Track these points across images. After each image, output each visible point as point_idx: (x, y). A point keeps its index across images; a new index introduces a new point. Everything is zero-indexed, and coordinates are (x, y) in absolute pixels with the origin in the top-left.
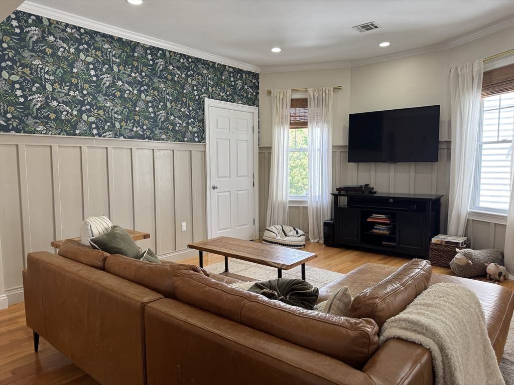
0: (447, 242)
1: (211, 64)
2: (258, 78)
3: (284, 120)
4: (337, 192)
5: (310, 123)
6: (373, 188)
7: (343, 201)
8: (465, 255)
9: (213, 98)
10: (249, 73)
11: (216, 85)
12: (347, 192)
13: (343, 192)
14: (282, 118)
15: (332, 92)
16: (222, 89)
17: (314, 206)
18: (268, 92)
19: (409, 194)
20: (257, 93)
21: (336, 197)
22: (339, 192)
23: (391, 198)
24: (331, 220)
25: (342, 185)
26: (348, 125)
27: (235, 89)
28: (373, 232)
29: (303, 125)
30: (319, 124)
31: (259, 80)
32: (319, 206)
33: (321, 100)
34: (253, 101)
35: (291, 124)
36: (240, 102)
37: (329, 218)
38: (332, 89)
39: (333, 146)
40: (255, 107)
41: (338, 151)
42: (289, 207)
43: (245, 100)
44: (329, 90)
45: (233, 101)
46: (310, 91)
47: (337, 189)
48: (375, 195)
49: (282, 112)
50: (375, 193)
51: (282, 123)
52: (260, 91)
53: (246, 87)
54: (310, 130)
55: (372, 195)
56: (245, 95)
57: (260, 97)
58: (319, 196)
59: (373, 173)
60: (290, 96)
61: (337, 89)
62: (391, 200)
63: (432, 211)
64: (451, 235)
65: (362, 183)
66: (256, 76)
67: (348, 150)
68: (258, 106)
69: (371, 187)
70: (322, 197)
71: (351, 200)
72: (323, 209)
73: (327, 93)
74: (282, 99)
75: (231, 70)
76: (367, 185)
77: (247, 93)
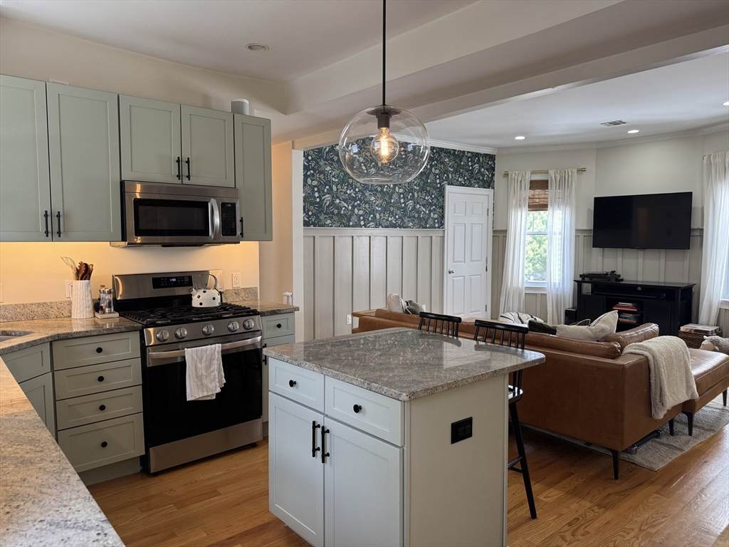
0: (696, 331)
1: (452, 152)
2: (495, 160)
3: (522, 201)
4: (580, 279)
5: (551, 205)
6: (619, 276)
7: (587, 288)
8: (712, 341)
9: (452, 184)
10: (486, 155)
11: (456, 171)
12: (591, 279)
13: (586, 279)
14: (520, 201)
15: (576, 174)
16: (461, 175)
17: (554, 292)
18: (505, 174)
19: (659, 282)
20: (493, 175)
21: (579, 284)
22: (583, 279)
23: (640, 286)
24: (573, 308)
25: (586, 272)
26: (593, 209)
27: (472, 173)
29: (544, 207)
30: (561, 207)
31: (496, 161)
32: (559, 293)
33: (564, 182)
34: (488, 184)
35: (529, 206)
36: (477, 185)
37: (571, 306)
38: (575, 171)
39: (576, 230)
40: (490, 189)
41: (581, 236)
42: (526, 294)
43: (481, 183)
44: (572, 172)
45: (470, 185)
46: (552, 173)
47: (581, 276)
48: (621, 282)
49: (520, 195)
50: (622, 280)
51: (520, 206)
52: (496, 173)
53: (483, 170)
54: (551, 213)
55: (618, 282)
56: (481, 178)
57: (495, 178)
58: (559, 284)
59: (620, 259)
60: (529, 177)
61: (581, 171)
62: (639, 289)
63: (681, 300)
64: (702, 324)
65: (608, 269)
66: (492, 157)
67: (592, 234)
68: (493, 188)
69: (618, 274)
70: (563, 283)
71: (595, 287)
72: (564, 297)
73: (570, 174)
74: (521, 181)
75: (469, 155)
76: (613, 272)
77: (483, 175)
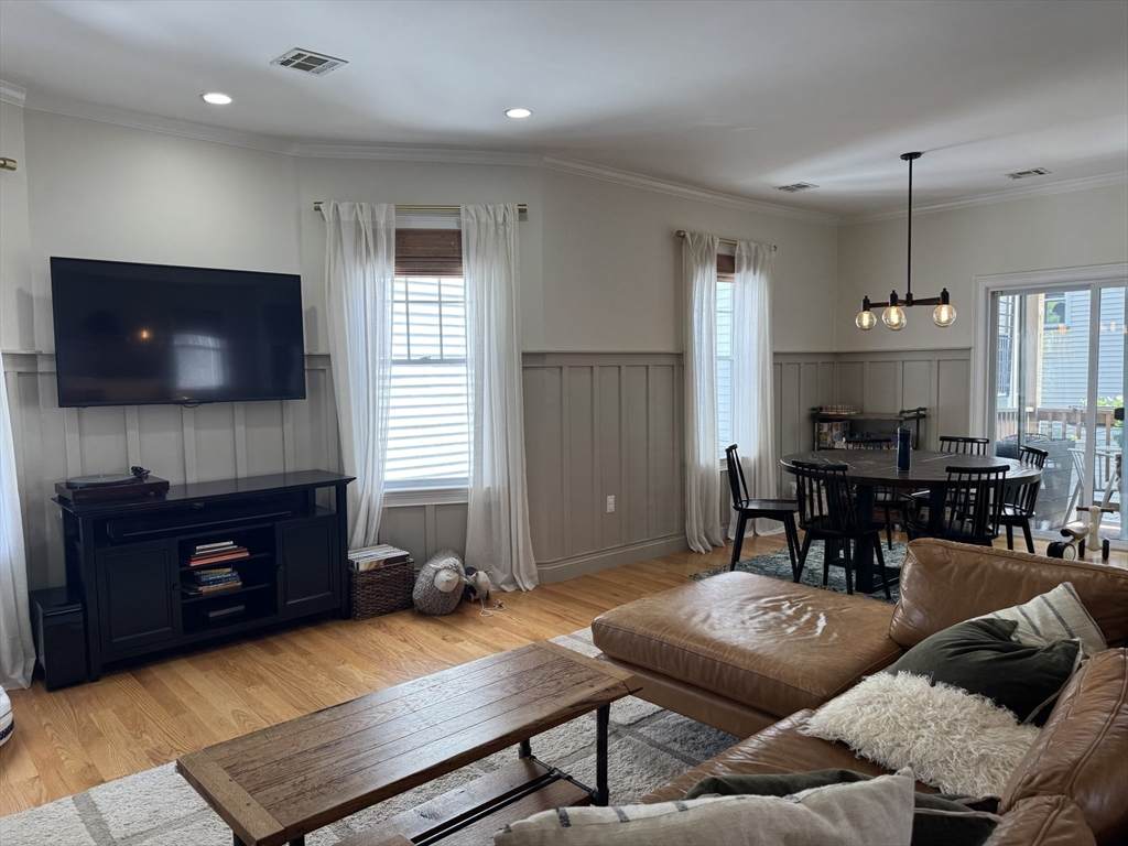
28: (201, 594)
59: (133, 435)
